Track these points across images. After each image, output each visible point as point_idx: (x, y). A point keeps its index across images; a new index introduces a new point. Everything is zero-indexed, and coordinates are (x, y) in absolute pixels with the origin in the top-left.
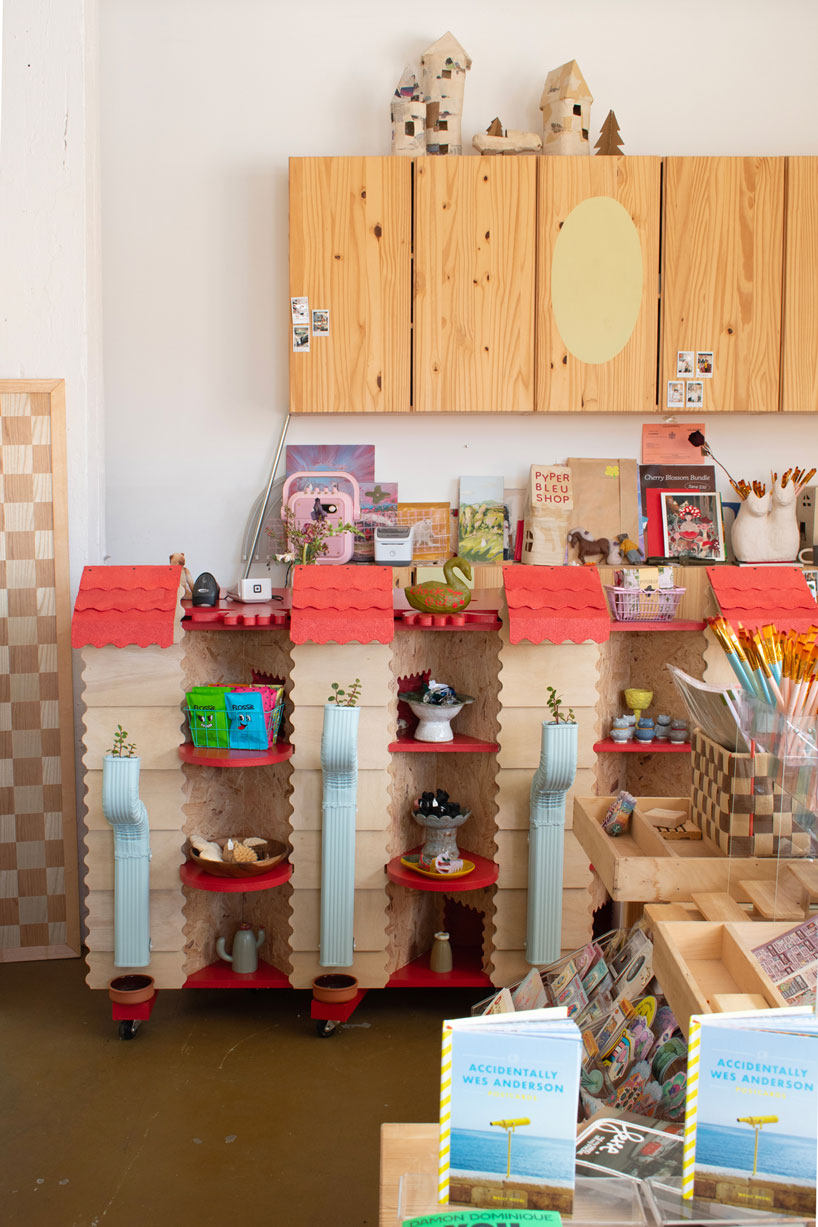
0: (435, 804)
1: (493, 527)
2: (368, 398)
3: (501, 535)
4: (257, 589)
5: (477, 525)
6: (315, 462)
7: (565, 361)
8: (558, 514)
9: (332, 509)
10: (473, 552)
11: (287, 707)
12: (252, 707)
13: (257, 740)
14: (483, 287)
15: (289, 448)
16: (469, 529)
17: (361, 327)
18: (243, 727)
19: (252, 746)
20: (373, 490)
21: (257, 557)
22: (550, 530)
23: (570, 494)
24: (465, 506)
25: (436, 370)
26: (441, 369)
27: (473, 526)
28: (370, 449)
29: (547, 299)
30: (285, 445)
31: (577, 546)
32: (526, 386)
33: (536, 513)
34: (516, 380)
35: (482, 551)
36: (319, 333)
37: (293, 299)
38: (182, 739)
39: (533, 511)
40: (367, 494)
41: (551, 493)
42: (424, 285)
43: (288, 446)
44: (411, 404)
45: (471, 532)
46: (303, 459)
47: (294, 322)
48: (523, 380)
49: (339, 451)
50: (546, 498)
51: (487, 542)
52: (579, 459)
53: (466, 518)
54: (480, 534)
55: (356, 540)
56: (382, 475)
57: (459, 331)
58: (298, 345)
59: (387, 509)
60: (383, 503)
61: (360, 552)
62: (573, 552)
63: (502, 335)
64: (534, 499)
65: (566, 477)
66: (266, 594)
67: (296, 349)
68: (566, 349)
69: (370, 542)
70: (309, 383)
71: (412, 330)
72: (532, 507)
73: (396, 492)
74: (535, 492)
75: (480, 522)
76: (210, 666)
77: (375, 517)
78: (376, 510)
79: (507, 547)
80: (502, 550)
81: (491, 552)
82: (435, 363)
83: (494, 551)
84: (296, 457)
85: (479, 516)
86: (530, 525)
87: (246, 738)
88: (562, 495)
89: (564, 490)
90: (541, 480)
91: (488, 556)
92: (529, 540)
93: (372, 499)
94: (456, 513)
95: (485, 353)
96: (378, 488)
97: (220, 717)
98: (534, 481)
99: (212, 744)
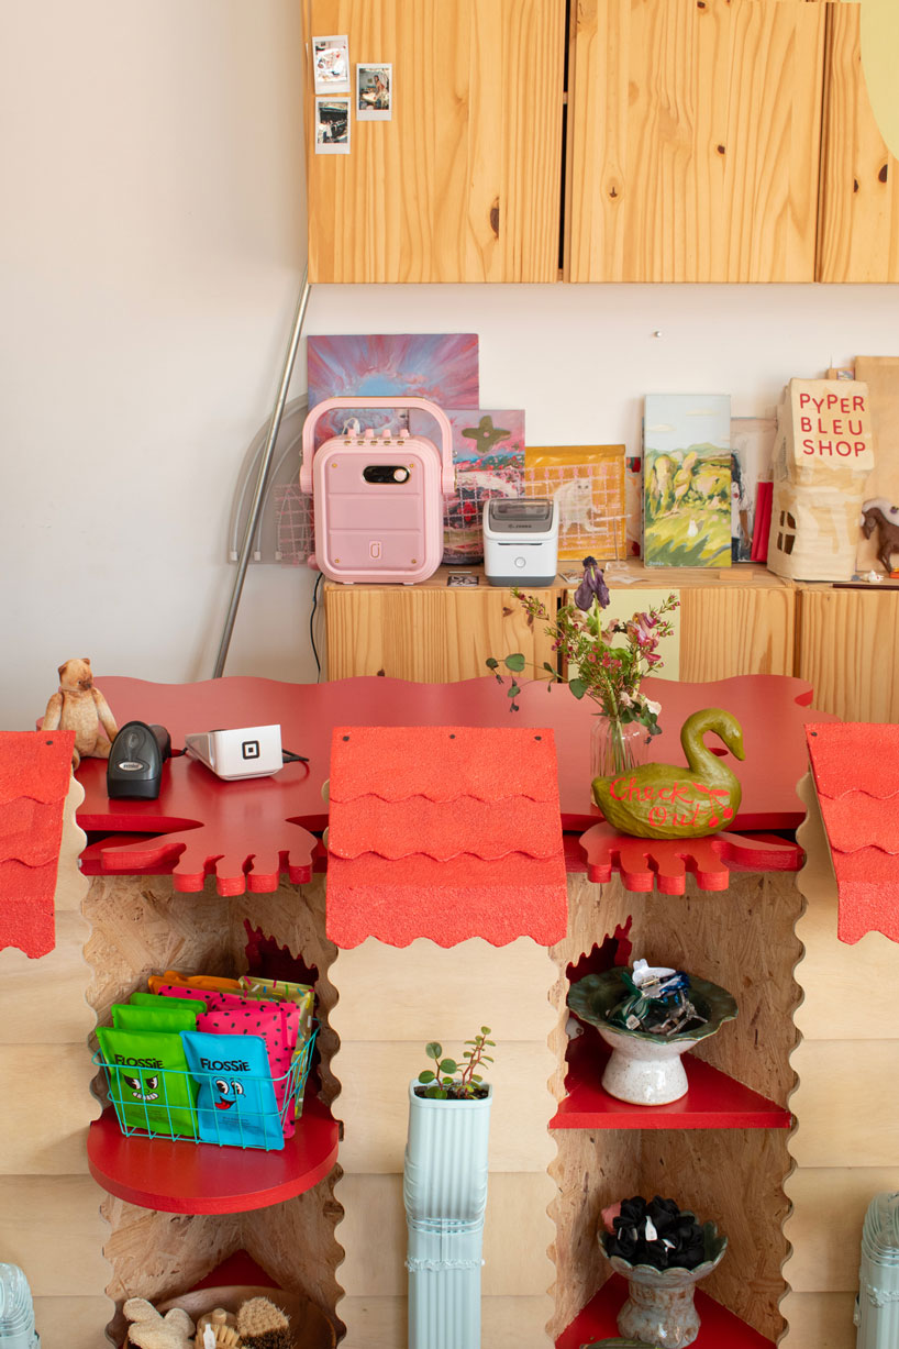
0: (651, 1233)
1: (711, 497)
2: (471, 254)
3: (726, 512)
4: (251, 750)
5: (679, 493)
6: (363, 369)
7: (883, 176)
8: (844, 479)
9: (400, 475)
10: (672, 548)
11: (324, 1045)
12: (243, 1067)
13: (259, 1130)
14: (716, 16)
15: (312, 340)
16: (664, 502)
17: (460, 102)
18: (225, 1104)
19: (247, 1141)
20: (477, 426)
21: (257, 556)
22: (828, 511)
23: (866, 437)
24: (656, 455)
25: (613, 195)
26: (624, 192)
27: (672, 496)
28: (470, 341)
29: (851, 41)
30: (303, 335)
31: (874, 535)
32: (801, 231)
33: (803, 479)
34: (781, 216)
35: (691, 544)
36: (370, 114)
37: (316, 40)
38: (95, 1111)
39: (795, 474)
40: (467, 433)
41: (830, 438)
42: (594, 11)
43: (309, 337)
44: (561, 265)
45: (669, 507)
46: (340, 361)
47: (319, 90)
48: (793, 214)
49: (408, 345)
50: (821, 448)
51: (699, 526)
52: (878, 359)
53: (657, 479)
54: (686, 510)
55: (446, 524)
56: (494, 395)
57: (665, 111)
58: (326, 139)
59: (504, 462)
60: (496, 451)
61: (453, 547)
62: (868, 546)
63: (754, 122)
64: (799, 450)
65: (858, 402)
66: (271, 760)
67: (322, 149)
68: (886, 151)
69: (473, 528)
70: (348, 222)
71: (565, 107)
72: (794, 467)
73: (521, 428)
74: (799, 436)
75: (685, 487)
76: (152, 930)
77: (485, 480)
78: (485, 466)
79: (737, 536)
80: (729, 543)
81: (709, 546)
82: (613, 180)
83: (713, 546)
84: (327, 360)
85: (683, 475)
86: (788, 499)
87: (233, 1124)
88: (852, 440)
89: (856, 430)
90: (809, 410)
91: (702, 556)
92: (787, 530)
93: (474, 441)
94: (637, 465)
95: (716, 158)
96: (486, 421)
97: (175, 1082)
98: (798, 413)
99: (162, 1128)
